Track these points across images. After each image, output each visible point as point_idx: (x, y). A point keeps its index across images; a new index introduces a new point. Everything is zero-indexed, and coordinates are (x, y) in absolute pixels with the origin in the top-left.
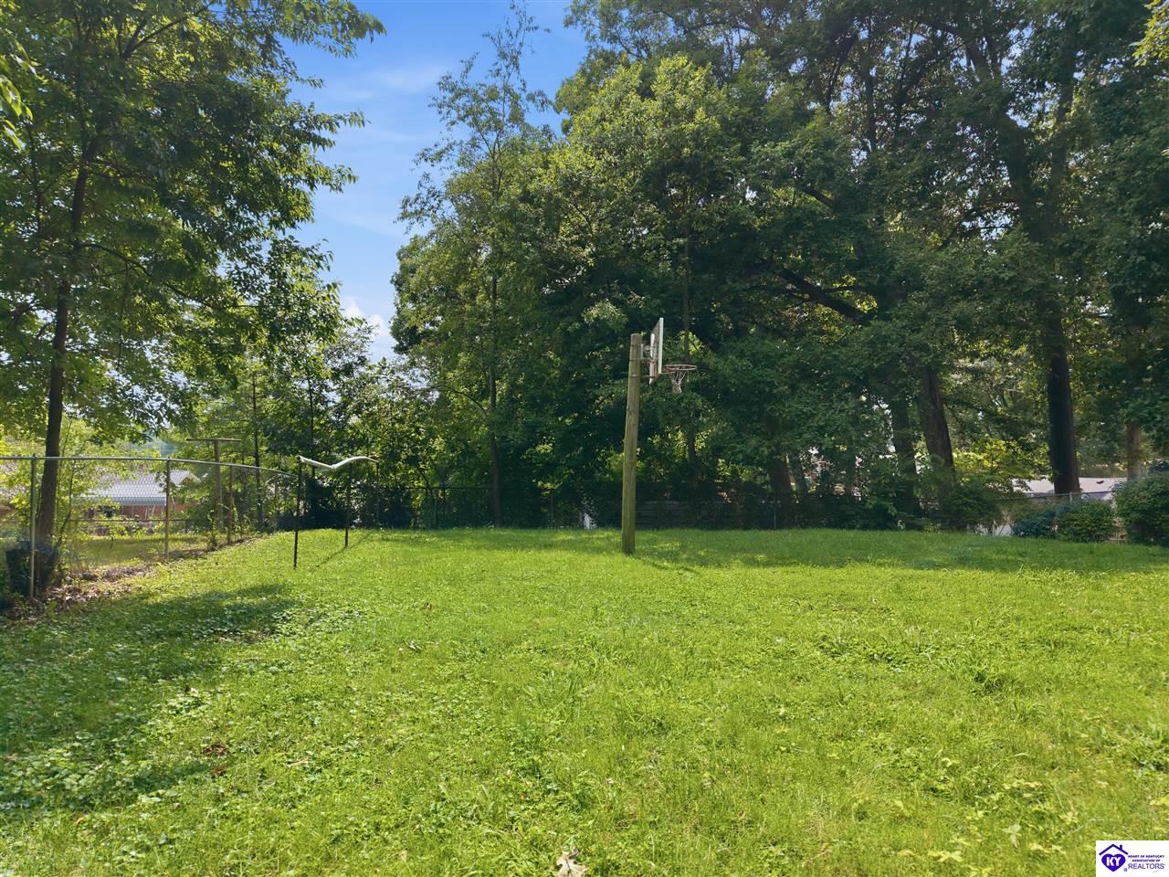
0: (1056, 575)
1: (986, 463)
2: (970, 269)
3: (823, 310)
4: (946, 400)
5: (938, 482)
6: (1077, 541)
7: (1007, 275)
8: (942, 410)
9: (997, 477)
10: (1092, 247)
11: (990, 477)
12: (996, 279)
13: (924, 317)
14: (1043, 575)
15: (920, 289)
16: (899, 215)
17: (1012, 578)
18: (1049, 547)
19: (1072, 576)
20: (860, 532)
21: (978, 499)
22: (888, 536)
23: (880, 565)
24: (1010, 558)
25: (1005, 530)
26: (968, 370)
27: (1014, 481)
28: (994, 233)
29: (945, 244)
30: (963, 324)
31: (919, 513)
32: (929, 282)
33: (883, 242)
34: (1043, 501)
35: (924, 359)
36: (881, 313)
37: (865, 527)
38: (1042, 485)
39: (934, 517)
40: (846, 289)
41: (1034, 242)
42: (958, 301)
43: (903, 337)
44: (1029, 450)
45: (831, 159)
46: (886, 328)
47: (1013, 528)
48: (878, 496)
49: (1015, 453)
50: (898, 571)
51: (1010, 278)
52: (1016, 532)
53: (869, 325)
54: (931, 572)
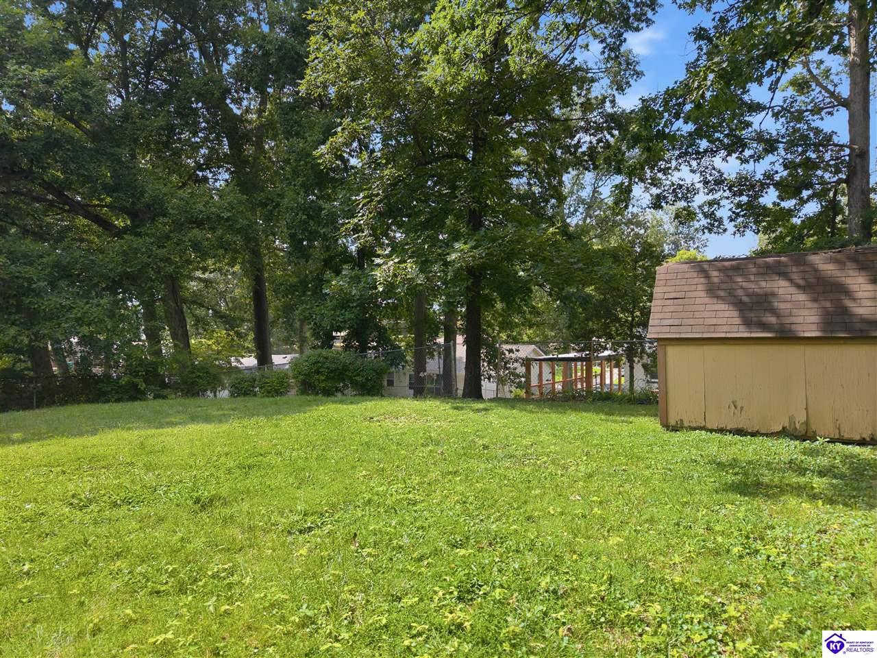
0: (253, 421)
1: (214, 346)
2: (200, 206)
3: (82, 221)
4: (184, 301)
5: (178, 361)
6: (269, 397)
7: (226, 215)
8: (182, 308)
9: (221, 356)
10: (278, 205)
11: (216, 356)
12: (218, 216)
13: (168, 238)
14: (246, 422)
15: (165, 216)
16: (149, 155)
17: (225, 427)
18: (251, 402)
19: (262, 420)
20: (115, 405)
21: (207, 373)
22: (137, 405)
23: (129, 429)
24: (226, 412)
25: (225, 394)
26: (200, 279)
27: (233, 359)
28: (217, 184)
29: (184, 185)
30: (196, 246)
31: (164, 385)
32: (171, 211)
33: (135, 175)
34: (249, 371)
35: (167, 269)
36: (133, 230)
37: (118, 400)
38: (250, 361)
39: (175, 387)
40: (103, 206)
41: (243, 194)
42: (193, 228)
43: (151, 250)
44: (241, 337)
45: (88, 97)
46: (137, 242)
47: (230, 392)
48: (131, 374)
49: (232, 339)
50: (143, 432)
51: (228, 217)
52: (232, 395)
53: (123, 238)
54: (169, 430)
